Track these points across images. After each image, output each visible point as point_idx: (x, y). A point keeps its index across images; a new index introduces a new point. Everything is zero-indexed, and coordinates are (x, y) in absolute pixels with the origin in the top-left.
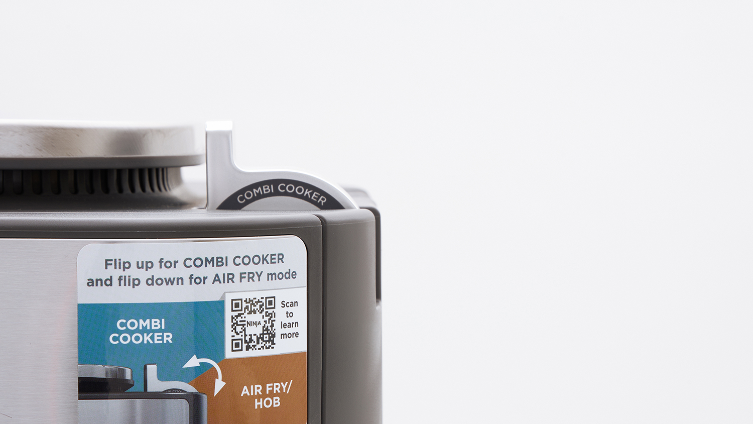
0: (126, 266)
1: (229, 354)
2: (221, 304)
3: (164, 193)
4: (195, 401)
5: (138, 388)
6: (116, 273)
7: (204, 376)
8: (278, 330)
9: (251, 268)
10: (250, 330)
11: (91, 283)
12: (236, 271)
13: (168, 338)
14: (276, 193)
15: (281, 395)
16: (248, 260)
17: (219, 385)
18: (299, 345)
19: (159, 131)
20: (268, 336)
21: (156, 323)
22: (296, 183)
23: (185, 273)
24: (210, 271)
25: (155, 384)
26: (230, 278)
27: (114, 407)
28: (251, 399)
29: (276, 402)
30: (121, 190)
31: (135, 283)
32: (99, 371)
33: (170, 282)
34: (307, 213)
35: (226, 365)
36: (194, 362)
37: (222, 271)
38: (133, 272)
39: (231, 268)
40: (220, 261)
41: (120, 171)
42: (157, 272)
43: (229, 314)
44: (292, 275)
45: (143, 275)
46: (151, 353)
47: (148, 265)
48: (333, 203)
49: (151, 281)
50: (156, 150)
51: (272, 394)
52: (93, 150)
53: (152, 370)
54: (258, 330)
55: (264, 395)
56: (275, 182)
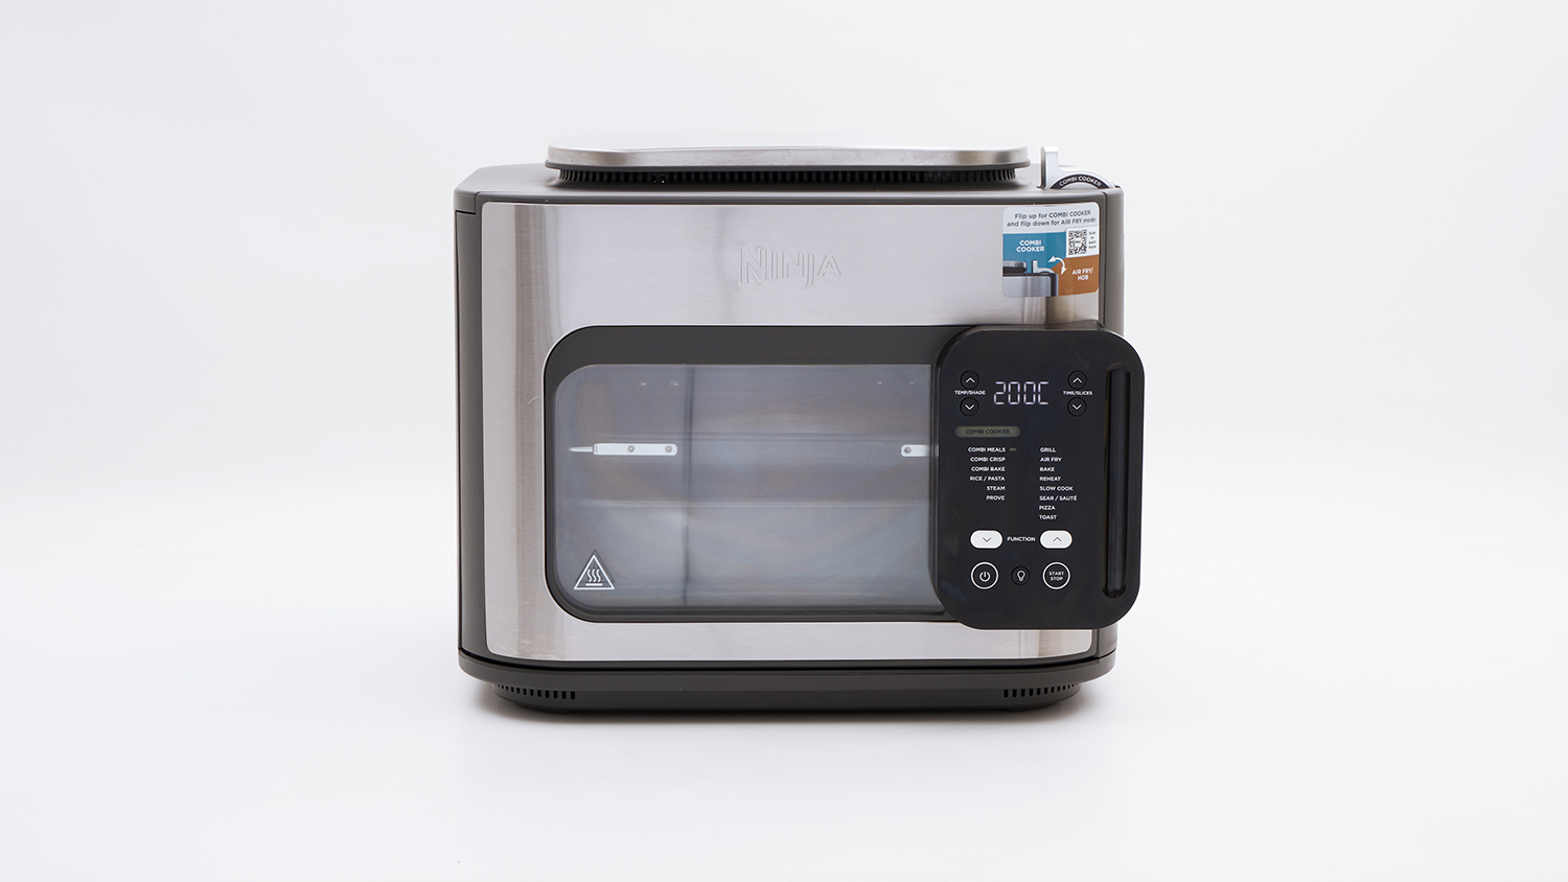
0: (1025, 217)
1: (1068, 256)
2: (1065, 233)
3: (1012, 180)
4: (1053, 277)
5: (1029, 271)
6: (1020, 220)
7: (1057, 266)
8: (1088, 245)
9: (1077, 217)
10: (1076, 245)
11: (1009, 225)
12: (1071, 219)
13: (1042, 249)
14: (1078, 181)
15: (1089, 274)
16: (1076, 213)
17: (1064, 269)
18: (1096, 252)
19: (1018, 151)
20: (1084, 247)
21: (1037, 242)
22: (1087, 176)
23: (1050, 220)
24: (1060, 219)
25: (1036, 270)
26: (1069, 222)
27: (1018, 280)
28: (1076, 276)
29: (1087, 277)
30: (995, 179)
31: (1028, 224)
32: (1012, 264)
33: (1043, 224)
34: (1099, 192)
35: (1066, 260)
36: (1053, 259)
37: (1065, 219)
38: (1028, 220)
39: (1069, 217)
40: (1064, 215)
41: (994, 171)
42: (1038, 220)
43: (1068, 238)
44: (1093, 220)
45: (1032, 221)
46: (1035, 255)
47: (1034, 217)
48: (1104, 186)
49: (1035, 224)
50: (1015, 160)
51: (1085, 274)
52: (988, 161)
53: (1035, 262)
54: (1080, 245)
55: (1082, 274)
56: (1077, 176)
